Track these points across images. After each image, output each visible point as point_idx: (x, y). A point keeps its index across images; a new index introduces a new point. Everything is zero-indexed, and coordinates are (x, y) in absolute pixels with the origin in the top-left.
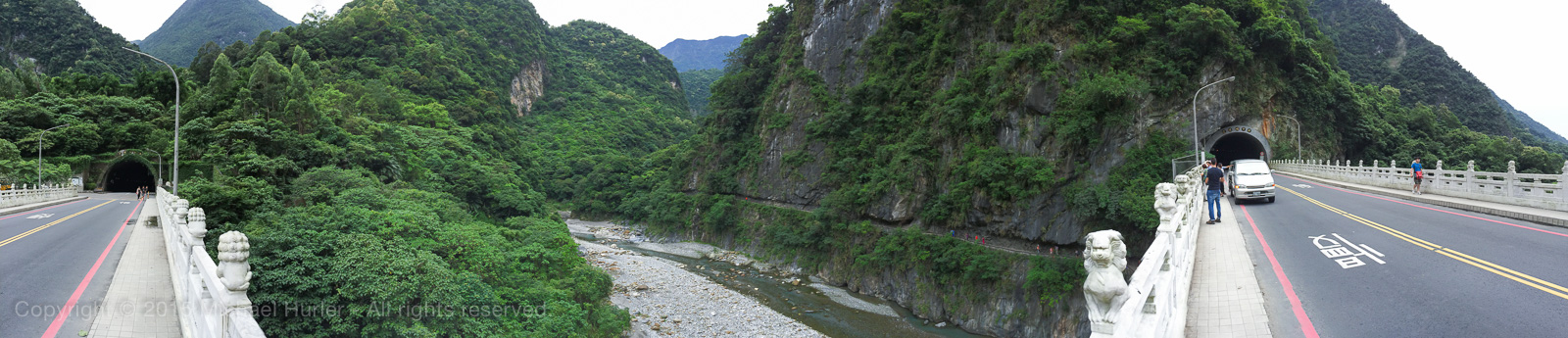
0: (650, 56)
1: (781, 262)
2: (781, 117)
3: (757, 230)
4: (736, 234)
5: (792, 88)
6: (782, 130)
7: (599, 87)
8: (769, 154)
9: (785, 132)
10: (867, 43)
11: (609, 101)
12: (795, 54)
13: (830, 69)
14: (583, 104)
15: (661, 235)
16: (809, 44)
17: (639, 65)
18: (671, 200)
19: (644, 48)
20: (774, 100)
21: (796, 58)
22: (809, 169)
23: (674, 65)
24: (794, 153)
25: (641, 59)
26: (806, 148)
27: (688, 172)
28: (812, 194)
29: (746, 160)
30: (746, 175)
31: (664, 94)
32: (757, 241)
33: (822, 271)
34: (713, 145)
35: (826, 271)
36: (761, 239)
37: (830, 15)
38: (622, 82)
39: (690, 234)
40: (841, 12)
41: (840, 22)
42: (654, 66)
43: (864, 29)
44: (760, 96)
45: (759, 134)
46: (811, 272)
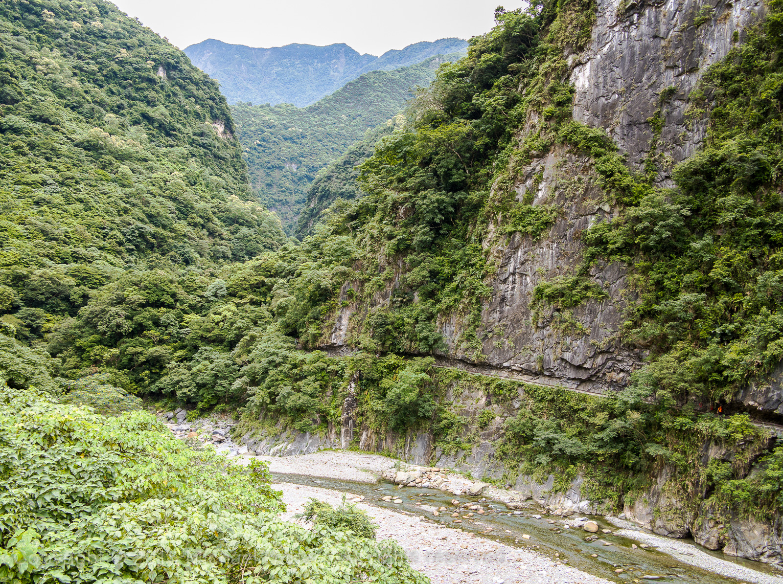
0: (175, 68)
1: (545, 488)
2: (530, 211)
3: (484, 426)
4: (437, 435)
5: (552, 160)
6: (534, 238)
7: (66, 115)
8: (505, 281)
9: (539, 241)
10: (708, 78)
11: (92, 147)
12: (557, 98)
13: (630, 125)
14: (32, 146)
15: (276, 438)
16: (582, 79)
17: (151, 81)
18: (295, 366)
19: (162, 49)
20: (514, 178)
21: (559, 104)
22: (593, 312)
23: (222, 92)
24: (561, 282)
25: (155, 68)
26: (585, 273)
27: (331, 309)
28: (599, 360)
29: (455, 290)
30: (454, 319)
31: (203, 146)
32: (485, 447)
33: (631, 508)
34: (380, 259)
35: (640, 507)
36: (494, 446)
37: (626, 29)
38: (118, 110)
39: (338, 434)
40: (650, 23)
41: (647, 40)
42: (182, 87)
43: (701, 51)
44: (483, 171)
45: (480, 241)
46: (609, 509)
